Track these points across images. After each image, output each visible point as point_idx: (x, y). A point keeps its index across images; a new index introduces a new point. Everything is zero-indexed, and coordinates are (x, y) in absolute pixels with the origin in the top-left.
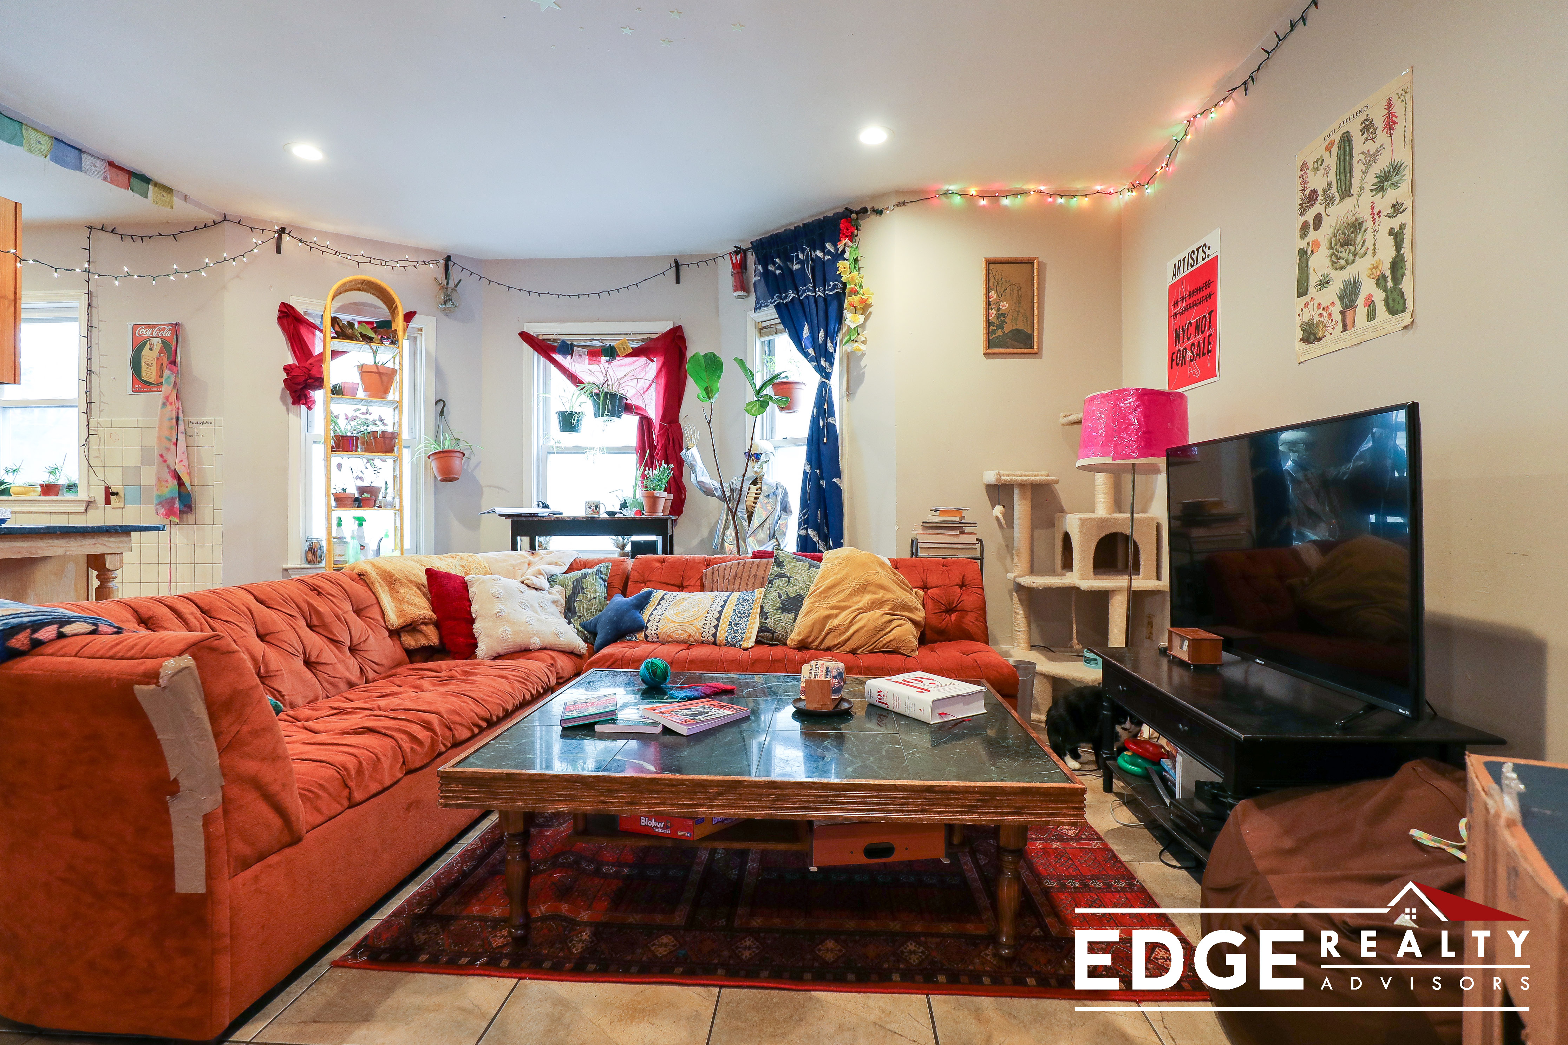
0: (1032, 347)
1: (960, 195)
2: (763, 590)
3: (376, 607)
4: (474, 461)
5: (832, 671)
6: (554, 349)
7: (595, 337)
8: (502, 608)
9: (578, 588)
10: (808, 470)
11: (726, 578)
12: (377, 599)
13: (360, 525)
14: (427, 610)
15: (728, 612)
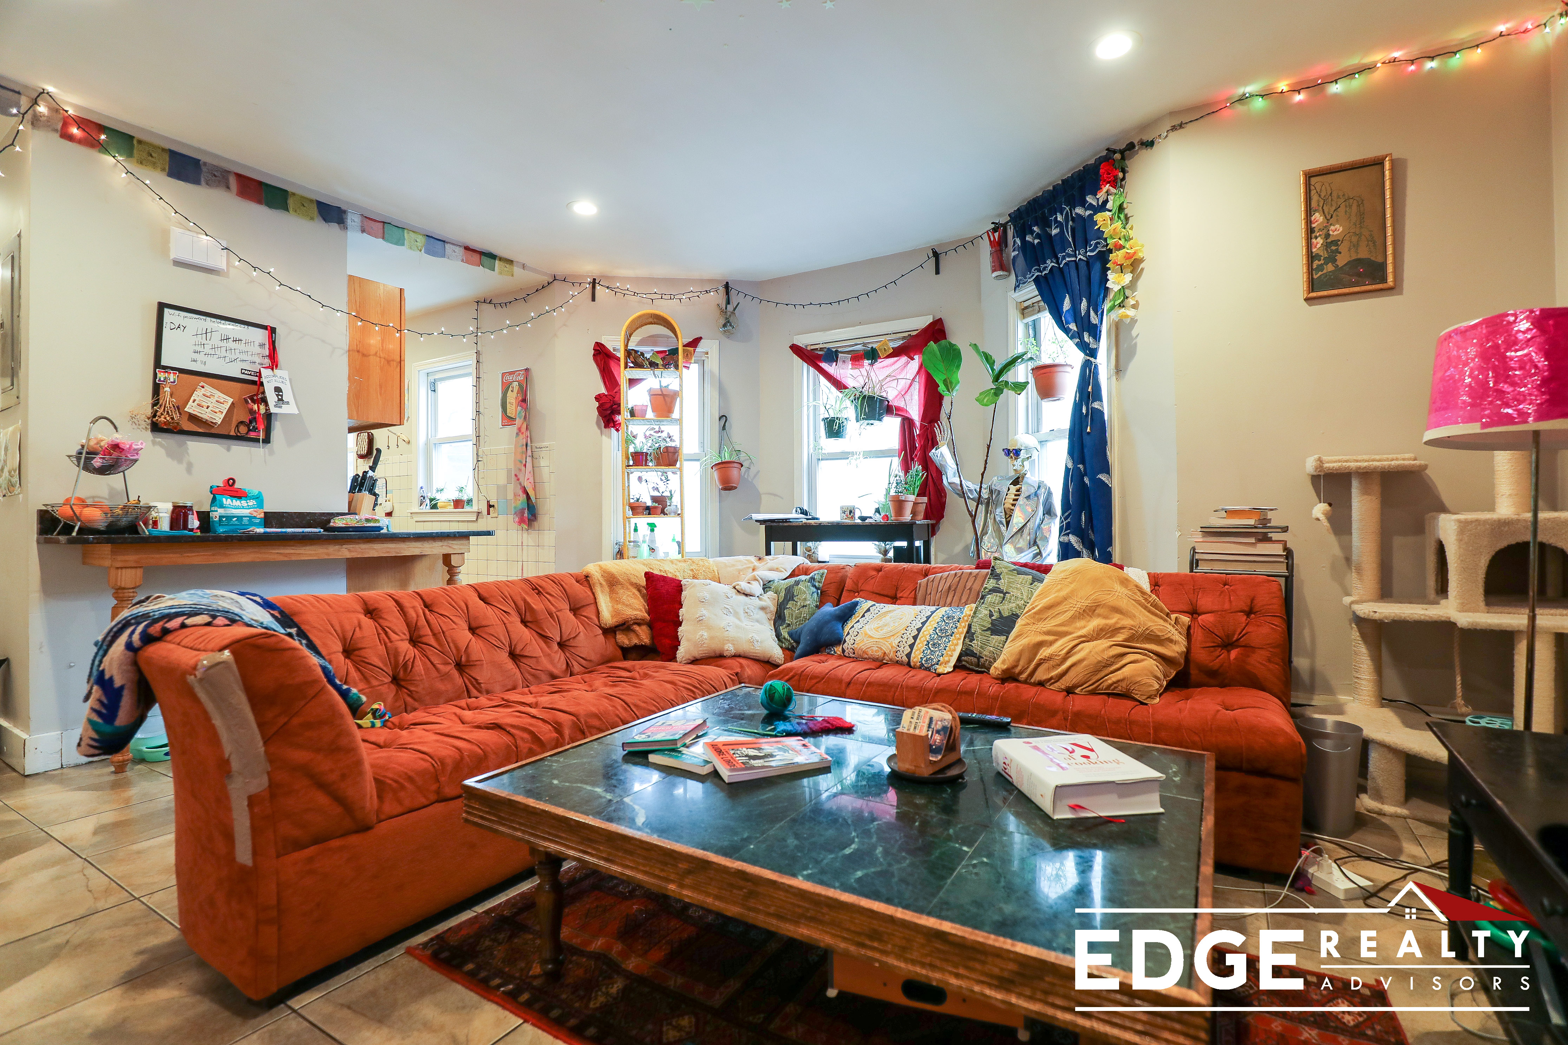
0: (1384, 280)
1: (1262, 96)
2: (975, 605)
3: (593, 607)
4: (753, 470)
5: (936, 724)
6: (820, 358)
7: (858, 341)
8: (705, 612)
9: (789, 595)
10: (1070, 466)
11: (940, 590)
12: (595, 599)
13: (652, 530)
14: (641, 611)
15: (928, 629)
